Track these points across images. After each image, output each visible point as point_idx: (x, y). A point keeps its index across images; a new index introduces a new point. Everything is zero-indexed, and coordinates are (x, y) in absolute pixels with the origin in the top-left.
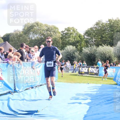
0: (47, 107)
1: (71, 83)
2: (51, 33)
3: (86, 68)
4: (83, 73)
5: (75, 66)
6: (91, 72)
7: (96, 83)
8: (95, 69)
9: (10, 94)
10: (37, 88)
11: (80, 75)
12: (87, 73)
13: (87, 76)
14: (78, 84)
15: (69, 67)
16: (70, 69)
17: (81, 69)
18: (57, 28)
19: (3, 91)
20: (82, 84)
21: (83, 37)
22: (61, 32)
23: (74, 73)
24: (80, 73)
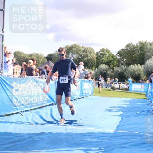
0: (84, 117)
1: (105, 97)
2: (87, 54)
3: (118, 84)
4: (115, 88)
5: (108, 82)
6: (122, 88)
7: (127, 98)
8: (126, 85)
9: (53, 105)
10: (75, 101)
11: (113, 90)
12: (119, 88)
13: (118, 91)
14: (111, 98)
15: (103, 83)
16: (103, 85)
17: (113, 85)
18: (93, 50)
19: (47, 103)
20: (114, 98)
21: (115, 57)
22: (96, 53)
23: (107, 89)
24: (113, 88)
